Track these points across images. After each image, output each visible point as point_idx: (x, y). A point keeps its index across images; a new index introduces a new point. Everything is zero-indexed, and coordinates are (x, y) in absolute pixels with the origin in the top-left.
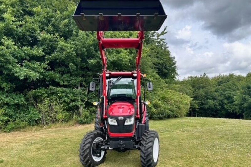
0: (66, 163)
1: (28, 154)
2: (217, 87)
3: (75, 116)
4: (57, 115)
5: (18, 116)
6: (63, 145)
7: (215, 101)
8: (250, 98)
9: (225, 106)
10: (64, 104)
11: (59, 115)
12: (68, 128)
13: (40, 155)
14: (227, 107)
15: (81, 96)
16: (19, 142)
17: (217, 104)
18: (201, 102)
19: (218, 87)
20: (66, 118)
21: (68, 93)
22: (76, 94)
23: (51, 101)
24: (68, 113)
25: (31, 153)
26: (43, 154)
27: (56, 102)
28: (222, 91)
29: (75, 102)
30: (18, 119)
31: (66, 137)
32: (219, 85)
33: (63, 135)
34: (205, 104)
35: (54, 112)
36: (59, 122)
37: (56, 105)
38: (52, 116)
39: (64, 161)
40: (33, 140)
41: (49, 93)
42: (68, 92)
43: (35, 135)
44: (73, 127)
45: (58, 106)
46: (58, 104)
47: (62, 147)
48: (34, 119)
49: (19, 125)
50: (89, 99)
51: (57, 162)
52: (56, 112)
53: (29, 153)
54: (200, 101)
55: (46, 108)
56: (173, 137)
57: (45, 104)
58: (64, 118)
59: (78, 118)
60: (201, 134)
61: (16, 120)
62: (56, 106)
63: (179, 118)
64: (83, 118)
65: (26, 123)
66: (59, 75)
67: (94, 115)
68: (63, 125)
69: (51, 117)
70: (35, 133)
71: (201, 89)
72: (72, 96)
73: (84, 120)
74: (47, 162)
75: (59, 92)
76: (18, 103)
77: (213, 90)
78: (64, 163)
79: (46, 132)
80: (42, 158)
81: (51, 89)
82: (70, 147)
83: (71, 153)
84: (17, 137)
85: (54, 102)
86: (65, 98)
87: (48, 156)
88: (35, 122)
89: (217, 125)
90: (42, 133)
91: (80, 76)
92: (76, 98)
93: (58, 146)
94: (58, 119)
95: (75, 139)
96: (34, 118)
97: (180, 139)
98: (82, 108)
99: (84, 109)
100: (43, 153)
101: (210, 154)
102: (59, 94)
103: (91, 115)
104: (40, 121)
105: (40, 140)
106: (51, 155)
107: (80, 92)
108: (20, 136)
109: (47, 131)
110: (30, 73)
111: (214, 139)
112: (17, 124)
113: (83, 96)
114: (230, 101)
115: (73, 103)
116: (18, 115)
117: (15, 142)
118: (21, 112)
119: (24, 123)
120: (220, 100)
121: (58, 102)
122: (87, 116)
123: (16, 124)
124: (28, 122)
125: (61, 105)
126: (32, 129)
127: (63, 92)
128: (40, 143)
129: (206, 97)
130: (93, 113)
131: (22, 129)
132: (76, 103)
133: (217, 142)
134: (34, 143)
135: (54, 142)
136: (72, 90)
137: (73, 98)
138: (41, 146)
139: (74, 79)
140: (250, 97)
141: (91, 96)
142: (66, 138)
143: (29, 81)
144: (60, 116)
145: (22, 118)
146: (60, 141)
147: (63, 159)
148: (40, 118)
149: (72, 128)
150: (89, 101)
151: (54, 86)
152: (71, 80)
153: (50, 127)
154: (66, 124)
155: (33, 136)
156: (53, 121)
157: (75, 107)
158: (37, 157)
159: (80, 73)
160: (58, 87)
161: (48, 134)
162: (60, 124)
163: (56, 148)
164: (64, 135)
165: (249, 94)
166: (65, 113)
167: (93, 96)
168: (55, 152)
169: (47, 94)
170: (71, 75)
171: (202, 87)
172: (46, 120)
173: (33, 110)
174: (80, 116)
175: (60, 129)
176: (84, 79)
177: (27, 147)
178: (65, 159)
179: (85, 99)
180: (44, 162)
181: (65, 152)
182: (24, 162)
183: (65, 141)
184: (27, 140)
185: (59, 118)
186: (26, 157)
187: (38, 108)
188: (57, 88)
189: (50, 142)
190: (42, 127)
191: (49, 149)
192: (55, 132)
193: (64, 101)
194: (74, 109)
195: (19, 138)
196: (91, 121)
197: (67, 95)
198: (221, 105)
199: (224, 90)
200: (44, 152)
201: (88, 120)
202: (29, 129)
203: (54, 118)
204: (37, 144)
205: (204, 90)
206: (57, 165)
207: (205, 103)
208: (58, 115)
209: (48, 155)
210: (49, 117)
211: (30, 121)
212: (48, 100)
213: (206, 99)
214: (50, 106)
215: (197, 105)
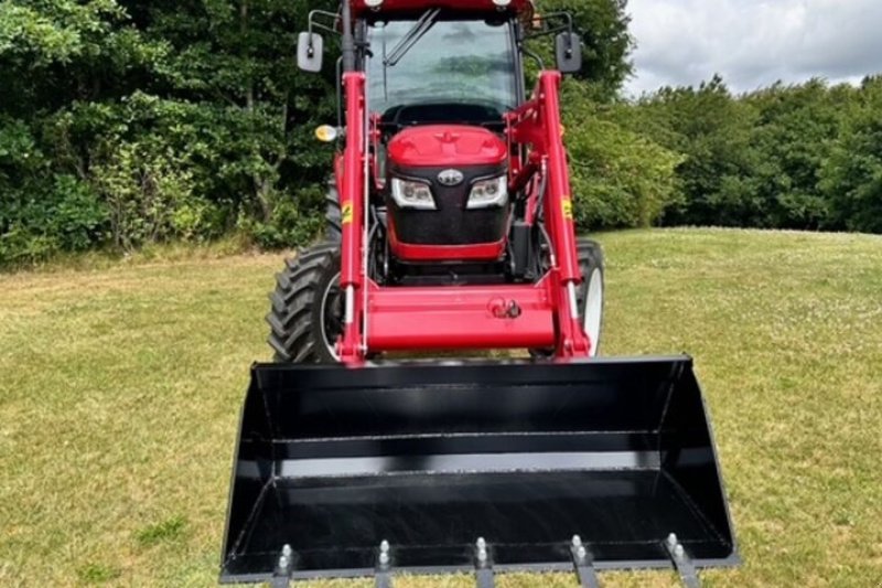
0: (216, 374)
1: (60, 344)
2: (756, 129)
3: (245, 217)
4: (171, 211)
5: (16, 213)
6: (202, 312)
7: (748, 180)
8: (878, 166)
9: (782, 198)
10: (194, 169)
11: (179, 212)
12: (218, 262)
13: (105, 347)
14: (789, 202)
15: (262, 137)
16: (25, 305)
17: (753, 191)
18: (698, 185)
19: (761, 128)
20: (209, 225)
21: (208, 123)
22: (239, 126)
23: (145, 154)
24: (213, 207)
25: (72, 341)
26: (121, 344)
27: (164, 161)
28: (776, 141)
29: (239, 160)
30: (19, 222)
31: (213, 288)
32: (766, 122)
33: (200, 281)
34: (710, 191)
35: (158, 199)
36: (183, 239)
37: (164, 172)
38: (153, 215)
39: (208, 368)
40: (80, 297)
41: (133, 121)
42: (208, 119)
43: (90, 281)
44: (237, 258)
45: (172, 175)
46: (173, 168)
47: (199, 321)
48: (82, 226)
49: (25, 247)
50: (292, 150)
51: (176, 373)
52: (168, 201)
53: (61, 341)
54: (694, 181)
55: (124, 182)
56: (627, 285)
57: (120, 169)
58: (199, 226)
59: (253, 224)
60: (737, 275)
61: (11, 227)
62: (164, 175)
63: (631, 231)
64: (273, 225)
65: (52, 238)
66: (165, 46)
67: (316, 216)
68: (199, 251)
69: (149, 219)
70: (92, 278)
71: (701, 135)
72: (226, 136)
73: (281, 232)
74: (135, 371)
75: (173, 117)
76: (9, 156)
77: (743, 137)
78: (209, 373)
79: (133, 274)
80: (115, 357)
81: (141, 105)
82: (231, 319)
83: (235, 341)
84: (16, 289)
85: (157, 160)
86: (199, 146)
87: (141, 353)
88: (84, 234)
89: (783, 246)
90: (117, 276)
91: (251, 55)
92: (243, 143)
93: (181, 318)
94: (179, 225)
95: (250, 294)
96: (80, 218)
97: (661, 292)
98: (266, 187)
99: (275, 192)
100: (119, 341)
101: (796, 336)
102: (171, 128)
103: (306, 214)
104: (109, 234)
105: (109, 298)
106: (152, 347)
107: (255, 121)
108: (31, 286)
109: (138, 270)
110: (37, 27)
111: (791, 289)
112: (18, 243)
113: (272, 139)
114: (800, 178)
115: (233, 165)
116: (14, 208)
117: (7, 306)
118: (26, 198)
119: (42, 238)
120: (763, 176)
121: (170, 162)
122: (289, 217)
123: (12, 245)
124: (61, 239)
125: (182, 173)
126: (78, 261)
127: (190, 119)
128: (108, 307)
129: (716, 165)
130: (313, 206)
131: (37, 261)
132: (244, 166)
133: (810, 299)
134: (85, 309)
135: (167, 302)
136: (224, 112)
137: (230, 146)
138: (113, 316)
139: (225, 63)
140: (879, 160)
141: (303, 141)
142: (213, 293)
143: (43, 62)
144: (185, 217)
145: (32, 218)
146: (187, 300)
147: (205, 361)
148: (105, 219)
149: (235, 262)
150: (295, 158)
151: (151, 93)
152: (216, 70)
153: (150, 257)
154: (210, 245)
155: (83, 284)
156: (159, 233)
157: (243, 182)
158: (94, 354)
159: (250, 37)
160: (166, 99)
161: (141, 278)
162: (185, 245)
163: (174, 322)
164: (203, 284)
165: (876, 153)
166: (203, 204)
167: (307, 140)
168: (170, 337)
169: (126, 124)
170: (216, 49)
171: (702, 128)
172: (130, 231)
173: (74, 191)
174: (262, 220)
175: (189, 262)
176: (271, 65)
177: (53, 321)
178: (211, 362)
179: (278, 150)
180: (122, 371)
181: (211, 338)
182: (39, 371)
183: (209, 301)
184: (57, 297)
185: (181, 223)
186: (50, 356)
187: (96, 185)
188: (165, 102)
189: (148, 302)
190: (115, 256)
191: (143, 326)
192: (169, 273)
193: (197, 158)
194: (240, 190)
195: (26, 291)
196: (306, 237)
197: (205, 130)
198: (766, 195)
199: (783, 139)
200: (122, 337)
201: (293, 232)
202: (64, 262)
203: (160, 220)
204: (97, 309)
205: (711, 139)
206: (176, 381)
207: (712, 187)
208: (176, 210)
209: (140, 347)
210: (141, 220)
211: (66, 233)
212: (133, 152)
213: (713, 171)
214: (140, 176)
215: (682, 194)
